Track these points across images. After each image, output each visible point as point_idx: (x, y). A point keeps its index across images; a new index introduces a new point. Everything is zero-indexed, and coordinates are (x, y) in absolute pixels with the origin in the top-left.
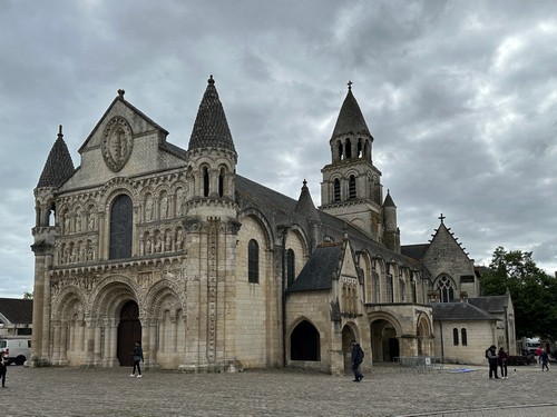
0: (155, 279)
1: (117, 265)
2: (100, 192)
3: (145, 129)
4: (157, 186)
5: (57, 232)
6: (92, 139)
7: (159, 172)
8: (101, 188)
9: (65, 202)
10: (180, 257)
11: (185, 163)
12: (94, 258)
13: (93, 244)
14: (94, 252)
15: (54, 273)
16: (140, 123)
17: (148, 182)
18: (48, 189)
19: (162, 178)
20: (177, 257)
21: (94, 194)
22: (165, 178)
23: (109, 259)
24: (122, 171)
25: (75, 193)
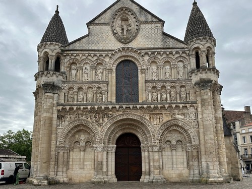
0: (166, 118)
1: (131, 107)
2: (110, 55)
3: (150, 20)
4: (162, 57)
5: (64, 79)
6: (100, 18)
7: (164, 49)
8: (110, 53)
9: (72, 57)
10: (189, 105)
11: (186, 46)
12: (104, 100)
13: (104, 90)
14: (104, 96)
15: (62, 109)
16: (146, 16)
17: (156, 54)
18: (57, 45)
19: (168, 53)
20: (187, 105)
21: (104, 55)
22: (170, 53)
23: (116, 102)
24: (130, 44)
25: (83, 52)
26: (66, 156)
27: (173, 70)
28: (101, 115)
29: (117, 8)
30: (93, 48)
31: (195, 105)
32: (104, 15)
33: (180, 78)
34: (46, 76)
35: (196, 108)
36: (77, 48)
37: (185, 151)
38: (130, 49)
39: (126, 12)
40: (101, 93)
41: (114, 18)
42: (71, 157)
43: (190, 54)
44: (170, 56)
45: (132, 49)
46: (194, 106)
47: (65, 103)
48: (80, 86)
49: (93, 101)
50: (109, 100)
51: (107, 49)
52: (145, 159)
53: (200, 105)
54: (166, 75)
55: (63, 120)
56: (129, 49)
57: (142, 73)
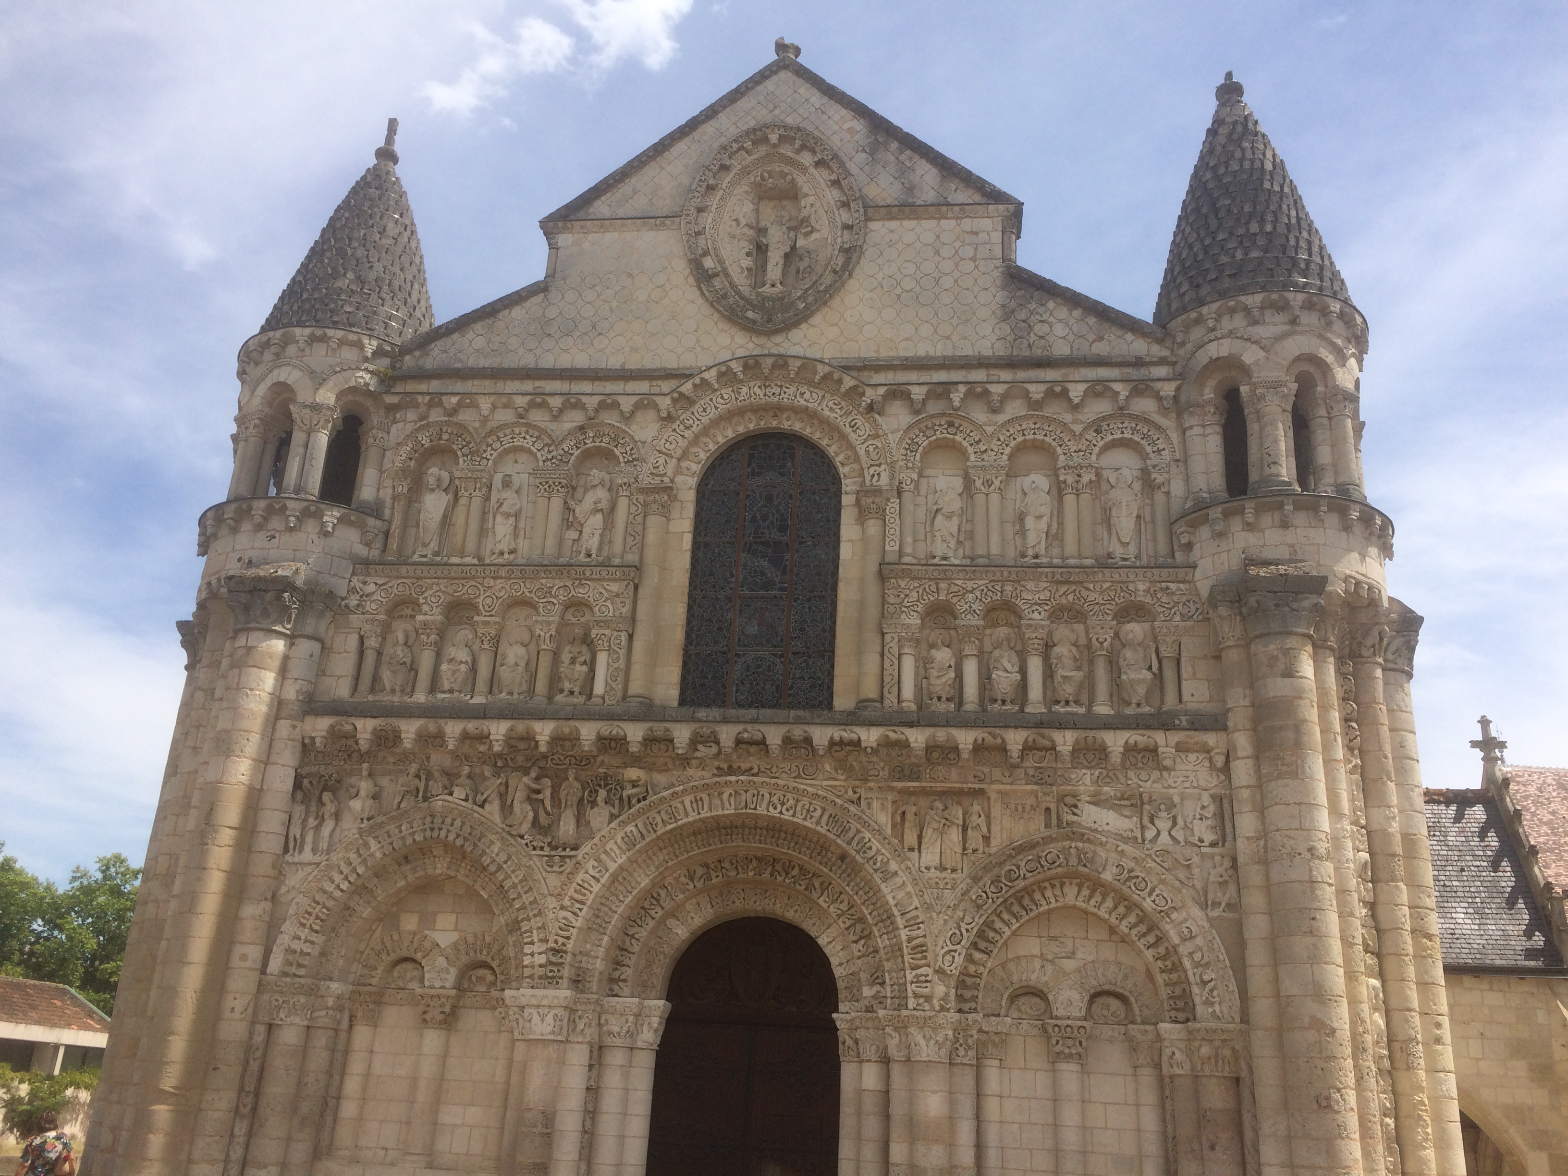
0: (1009, 825)
1: (774, 737)
2: (665, 403)
3: (928, 194)
4: (1001, 418)
5: (368, 544)
6: (625, 189)
7: (1011, 364)
8: (666, 386)
9: (436, 416)
10: (1175, 737)
11: (1157, 351)
12: (599, 688)
13: (606, 624)
14: (602, 659)
15: (334, 734)
16: (903, 171)
17: (956, 397)
18: (352, 344)
19: (1037, 391)
20: (1159, 737)
21: (627, 404)
22: (1050, 394)
23: (682, 702)
24: (796, 334)
25: (500, 386)
26: (319, 1058)
27: (1069, 500)
28: (572, 788)
29: (733, 132)
30: (565, 361)
31: (1211, 739)
32: (650, 171)
33: (1118, 551)
34: (259, 527)
35: (1220, 761)
36: (472, 362)
37: (1147, 1076)
38: (795, 365)
39: (787, 150)
40: (586, 640)
41: (711, 188)
42: (356, 1067)
43: (1183, 398)
44: (1054, 409)
45: (808, 364)
46: (1206, 750)
47: (357, 699)
48: (465, 591)
49: (531, 691)
50: (635, 688)
51: (648, 362)
52: (859, 1114)
53: (1243, 742)
54: (1022, 532)
55: (330, 808)
56: (785, 366)
57: (862, 516)
